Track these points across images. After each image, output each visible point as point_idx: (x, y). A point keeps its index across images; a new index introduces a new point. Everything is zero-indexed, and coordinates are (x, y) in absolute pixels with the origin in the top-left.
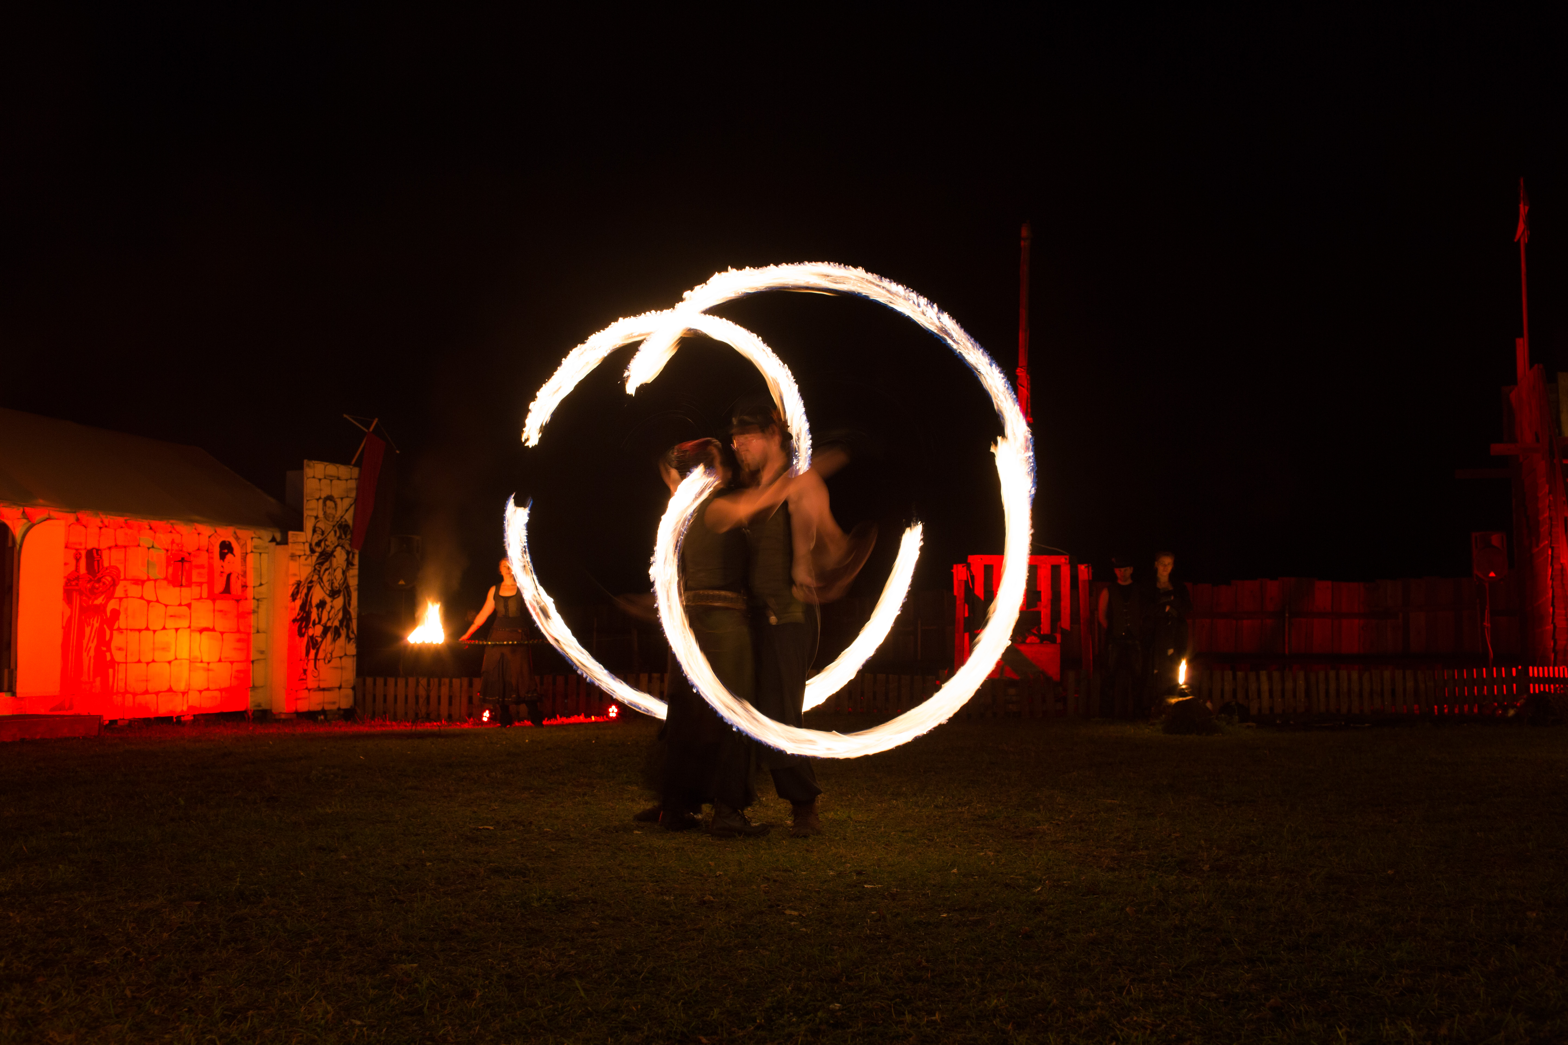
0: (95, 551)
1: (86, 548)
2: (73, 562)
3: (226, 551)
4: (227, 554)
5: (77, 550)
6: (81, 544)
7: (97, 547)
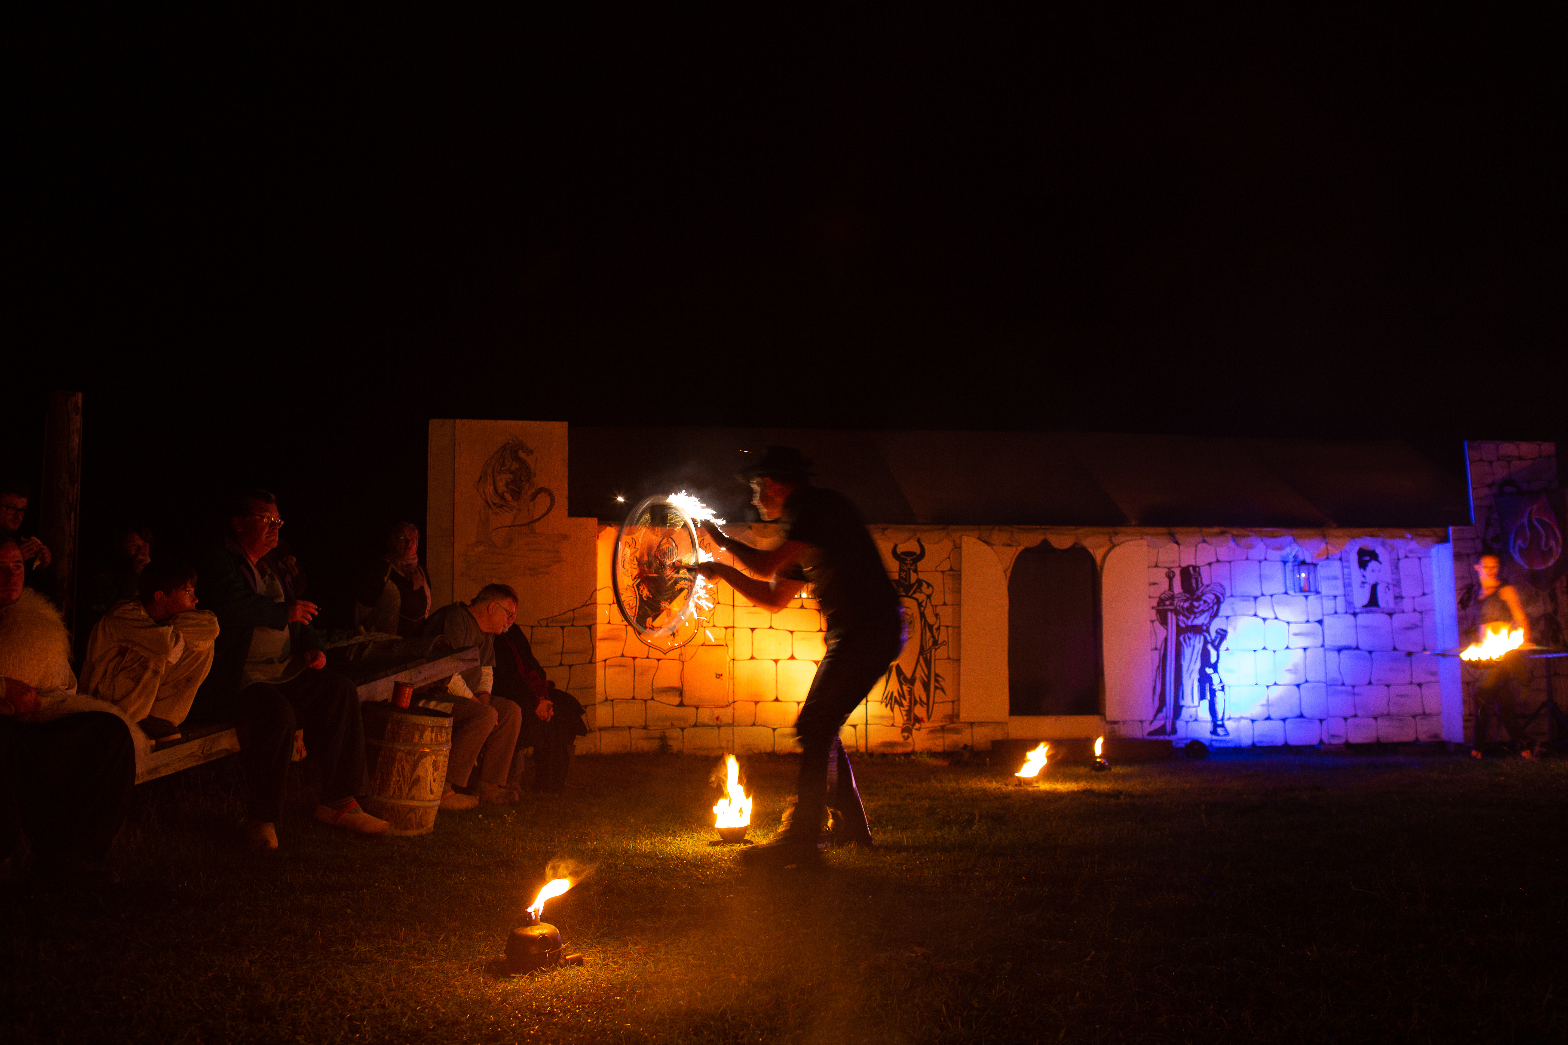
0: (1191, 569)
1: (1179, 566)
2: (1167, 580)
3: (1367, 558)
4: (1369, 561)
5: (1169, 568)
6: (1173, 562)
7: (1193, 564)
